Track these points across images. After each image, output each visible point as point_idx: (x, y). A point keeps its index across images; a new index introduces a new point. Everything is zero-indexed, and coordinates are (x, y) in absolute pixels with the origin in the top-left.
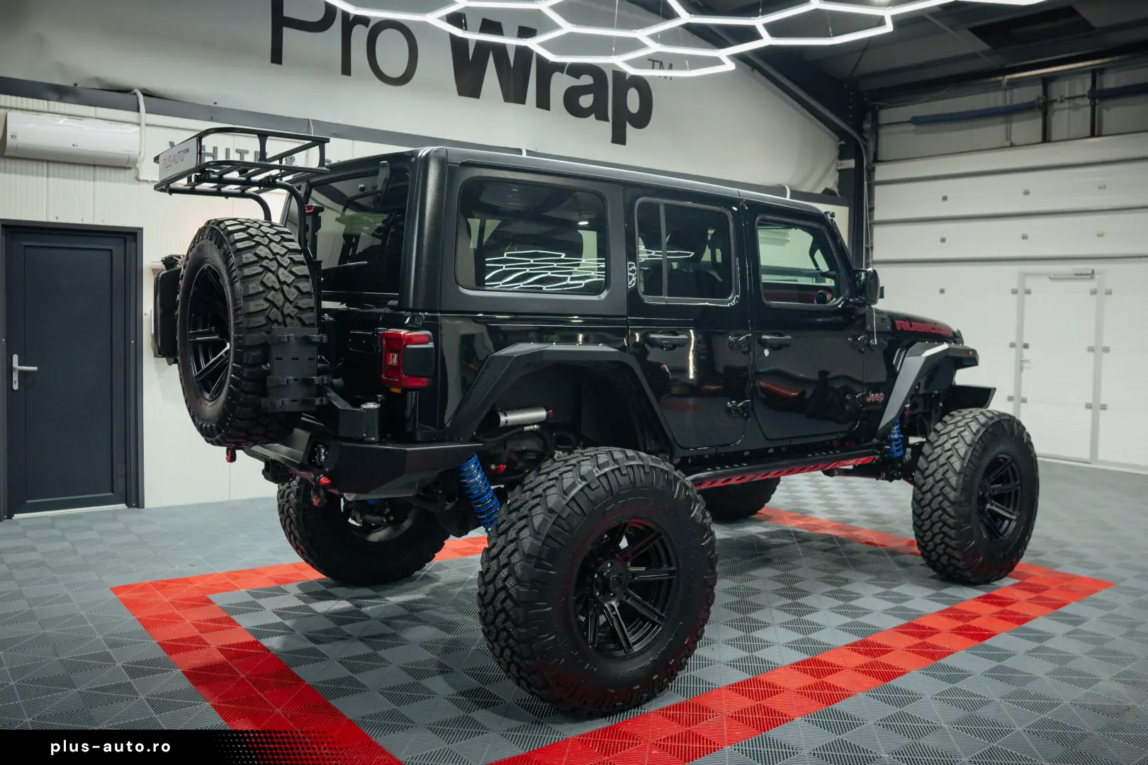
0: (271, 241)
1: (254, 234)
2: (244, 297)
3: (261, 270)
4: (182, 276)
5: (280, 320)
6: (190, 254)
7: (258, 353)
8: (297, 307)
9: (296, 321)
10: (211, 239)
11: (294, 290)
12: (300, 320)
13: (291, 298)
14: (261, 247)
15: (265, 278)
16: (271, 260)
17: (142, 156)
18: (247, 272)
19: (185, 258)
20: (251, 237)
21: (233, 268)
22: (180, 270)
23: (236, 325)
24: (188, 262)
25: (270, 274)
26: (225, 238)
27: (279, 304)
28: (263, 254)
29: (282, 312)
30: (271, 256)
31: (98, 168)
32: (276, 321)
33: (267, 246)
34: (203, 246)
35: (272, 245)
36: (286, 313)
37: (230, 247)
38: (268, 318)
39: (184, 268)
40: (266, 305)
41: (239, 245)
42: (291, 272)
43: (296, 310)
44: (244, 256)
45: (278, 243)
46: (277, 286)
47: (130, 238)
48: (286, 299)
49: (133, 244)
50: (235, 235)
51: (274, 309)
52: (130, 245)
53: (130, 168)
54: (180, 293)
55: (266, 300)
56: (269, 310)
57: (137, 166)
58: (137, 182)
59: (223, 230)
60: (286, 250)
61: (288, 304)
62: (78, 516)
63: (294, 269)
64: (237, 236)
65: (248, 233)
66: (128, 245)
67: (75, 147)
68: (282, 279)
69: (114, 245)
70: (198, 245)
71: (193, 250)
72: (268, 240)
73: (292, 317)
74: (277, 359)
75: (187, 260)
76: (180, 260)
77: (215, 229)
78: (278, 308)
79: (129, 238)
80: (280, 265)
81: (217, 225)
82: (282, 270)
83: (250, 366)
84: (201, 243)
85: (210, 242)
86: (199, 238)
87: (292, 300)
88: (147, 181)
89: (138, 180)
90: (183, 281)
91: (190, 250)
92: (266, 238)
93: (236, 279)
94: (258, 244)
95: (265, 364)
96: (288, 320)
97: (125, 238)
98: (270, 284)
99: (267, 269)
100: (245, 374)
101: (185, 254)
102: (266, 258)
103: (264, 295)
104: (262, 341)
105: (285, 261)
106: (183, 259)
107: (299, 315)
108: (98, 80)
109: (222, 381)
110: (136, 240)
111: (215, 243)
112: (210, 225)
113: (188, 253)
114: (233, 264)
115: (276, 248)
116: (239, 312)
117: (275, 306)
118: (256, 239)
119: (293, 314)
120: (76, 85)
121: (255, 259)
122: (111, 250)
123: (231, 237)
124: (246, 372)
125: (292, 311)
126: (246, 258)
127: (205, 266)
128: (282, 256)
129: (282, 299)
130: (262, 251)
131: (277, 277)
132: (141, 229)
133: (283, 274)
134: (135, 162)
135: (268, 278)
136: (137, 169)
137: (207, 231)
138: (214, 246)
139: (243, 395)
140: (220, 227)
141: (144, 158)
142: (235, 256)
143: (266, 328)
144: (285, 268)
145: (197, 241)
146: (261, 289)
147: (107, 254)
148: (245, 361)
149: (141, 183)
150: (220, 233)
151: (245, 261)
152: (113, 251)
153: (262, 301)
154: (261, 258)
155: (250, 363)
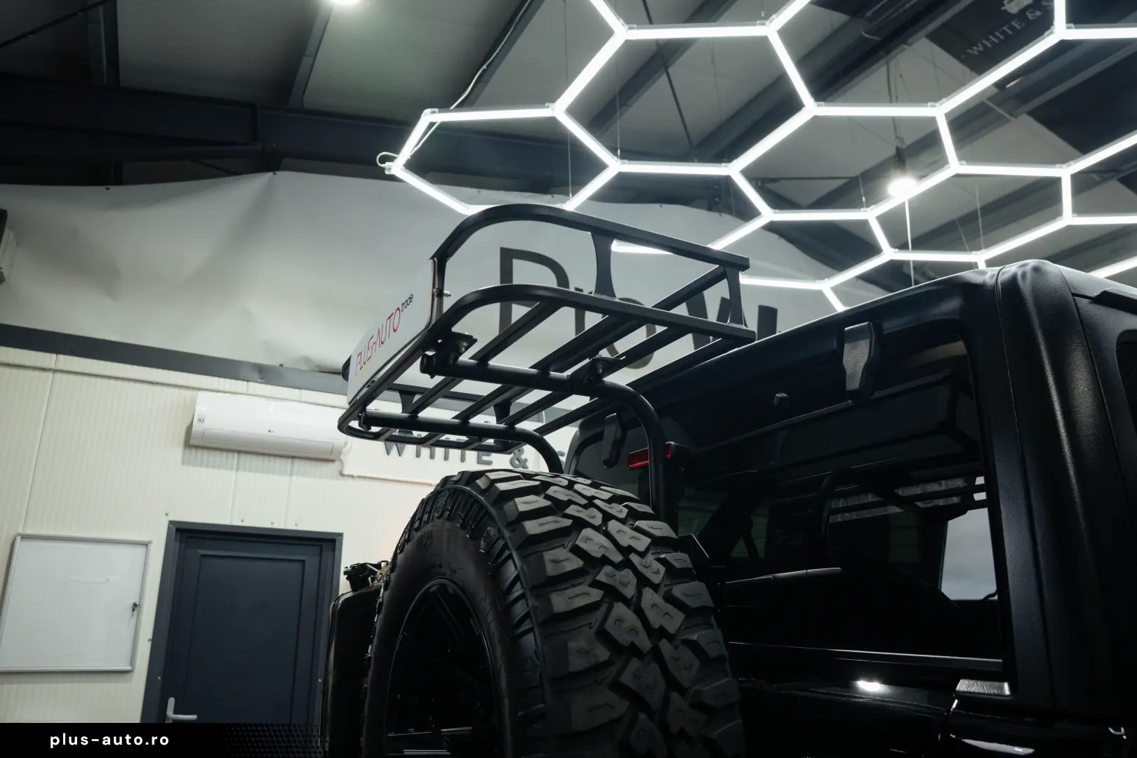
0: (607, 517)
1: (565, 498)
3: (596, 594)
4: (381, 604)
6: (399, 556)
10: (449, 519)
11: (687, 655)
14: (587, 532)
15: (611, 621)
16: (618, 566)
17: (348, 446)
18: (561, 601)
19: (389, 566)
20: (558, 507)
21: (517, 591)
22: (378, 591)
24: (393, 576)
25: (620, 609)
26: (492, 510)
28: (596, 552)
30: (617, 557)
31: (296, 461)
33: (602, 530)
34: (430, 535)
35: (613, 526)
37: (507, 534)
39: (386, 589)
41: (532, 527)
42: (670, 599)
44: (548, 556)
45: (623, 521)
46: (644, 643)
47: (328, 544)
49: (330, 554)
50: (518, 500)
52: (327, 555)
53: (333, 461)
54: (375, 641)
57: (342, 457)
58: (340, 477)
59: (483, 492)
60: (647, 541)
63: (678, 591)
64: (525, 504)
65: (548, 497)
66: (324, 554)
67: (270, 434)
68: (655, 620)
69: (309, 556)
70: (419, 534)
71: (408, 547)
72: (599, 516)
75: (392, 570)
76: (379, 572)
77: (464, 492)
79: (324, 545)
80: (643, 581)
81: (467, 484)
82: (648, 593)
84: (428, 528)
85: (448, 525)
86: (421, 519)
88: (352, 476)
89: (342, 475)
90: (381, 616)
91: (400, 548)
92: (594, 511)
93: (526, 626)
94: (580, 524)
97: (321, 546)
98: (624, 639)
99: (612, 594)
101: (389, 558)
102: (605, 560)
105: (654, 570)
106: (385, 569)
108: (307, 360)
110: (334, 550)
111: (463, 527)
112: (449, 485)
113: (395, 554)
114: (517, 579)
115: (626, 536)
118: (572, 510)
120: (282, 365)
121: (576, 563)
122: (303, 561)
123: (508, 506)
126: (555, 562)
127: (433, 584)
128: (642, 555)
130: (593, 542)
131: (640, 613)
132: (341, 535)
133: (654, 605)
134: (340, 453)
135: (620, 620)
136: (340, 460)
137: (442, 501)
138: (461, 533)
140: (477, 488)
141: (351, 447)
142: (522, 558)
144: (655, 588)
145: (416, 525)
146: (603, 654)
147: (298, 566)
149: (346, 478)
150: (477, 501)
151: (551, 570)
152: (307, 563)
154: (593, 563)
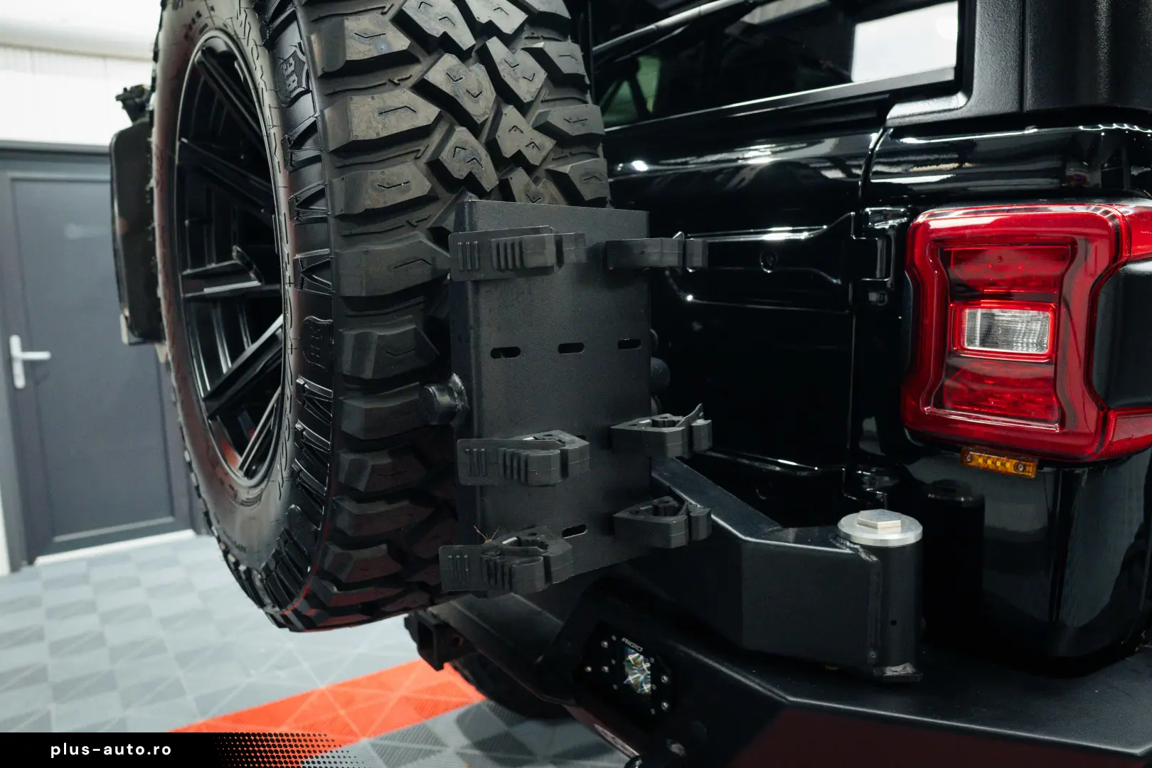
2: (326, 77)
5: (489, 178)
7: (401, 328)
8: (545, 128)
9: (548, 189)
12: (562, 181)
13: (525, 91)
23: (301, 206)
27: (480, 108)
29: (493, 147)
32: (472, 183)
36: (508, 150)
38: (436, 168)
40: (427, 112)
43: (548, 143)
48: (505, 94)
51: (462, 133)
55: (425, 89)
56: (437, 137)
61: (510, 112)
62: (124, 557)
73: (530, 169)
74: (496, 353)
78: (475, 129)
83: (370, 388)
87: (526, 98)
95: (443, 380)
96: (519, 179)
100: (352, 425)
103: (415, 72)
104: (419, 275)
107: (551, 167)
109: (270, 433)
116: (308, 151)
117: (463, 118)
119: (533, 157)
124: (357, 411)
125: (532, 144)
129: (490, 93)
139: (349, 506)
143: (433, 214)
148: (346, 366)
153: (406, 96)
155: (368, 374)
